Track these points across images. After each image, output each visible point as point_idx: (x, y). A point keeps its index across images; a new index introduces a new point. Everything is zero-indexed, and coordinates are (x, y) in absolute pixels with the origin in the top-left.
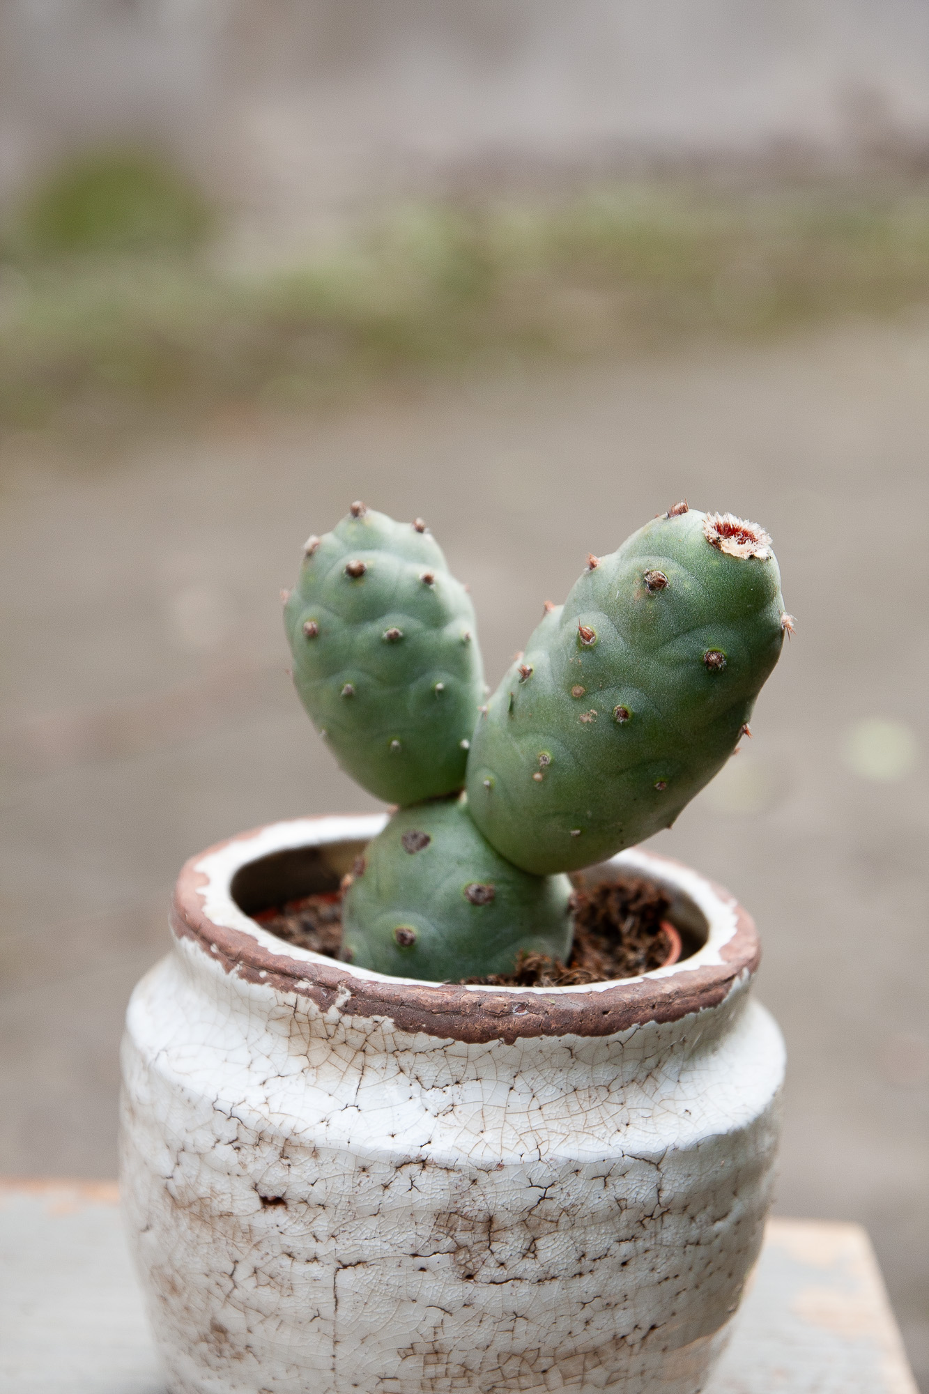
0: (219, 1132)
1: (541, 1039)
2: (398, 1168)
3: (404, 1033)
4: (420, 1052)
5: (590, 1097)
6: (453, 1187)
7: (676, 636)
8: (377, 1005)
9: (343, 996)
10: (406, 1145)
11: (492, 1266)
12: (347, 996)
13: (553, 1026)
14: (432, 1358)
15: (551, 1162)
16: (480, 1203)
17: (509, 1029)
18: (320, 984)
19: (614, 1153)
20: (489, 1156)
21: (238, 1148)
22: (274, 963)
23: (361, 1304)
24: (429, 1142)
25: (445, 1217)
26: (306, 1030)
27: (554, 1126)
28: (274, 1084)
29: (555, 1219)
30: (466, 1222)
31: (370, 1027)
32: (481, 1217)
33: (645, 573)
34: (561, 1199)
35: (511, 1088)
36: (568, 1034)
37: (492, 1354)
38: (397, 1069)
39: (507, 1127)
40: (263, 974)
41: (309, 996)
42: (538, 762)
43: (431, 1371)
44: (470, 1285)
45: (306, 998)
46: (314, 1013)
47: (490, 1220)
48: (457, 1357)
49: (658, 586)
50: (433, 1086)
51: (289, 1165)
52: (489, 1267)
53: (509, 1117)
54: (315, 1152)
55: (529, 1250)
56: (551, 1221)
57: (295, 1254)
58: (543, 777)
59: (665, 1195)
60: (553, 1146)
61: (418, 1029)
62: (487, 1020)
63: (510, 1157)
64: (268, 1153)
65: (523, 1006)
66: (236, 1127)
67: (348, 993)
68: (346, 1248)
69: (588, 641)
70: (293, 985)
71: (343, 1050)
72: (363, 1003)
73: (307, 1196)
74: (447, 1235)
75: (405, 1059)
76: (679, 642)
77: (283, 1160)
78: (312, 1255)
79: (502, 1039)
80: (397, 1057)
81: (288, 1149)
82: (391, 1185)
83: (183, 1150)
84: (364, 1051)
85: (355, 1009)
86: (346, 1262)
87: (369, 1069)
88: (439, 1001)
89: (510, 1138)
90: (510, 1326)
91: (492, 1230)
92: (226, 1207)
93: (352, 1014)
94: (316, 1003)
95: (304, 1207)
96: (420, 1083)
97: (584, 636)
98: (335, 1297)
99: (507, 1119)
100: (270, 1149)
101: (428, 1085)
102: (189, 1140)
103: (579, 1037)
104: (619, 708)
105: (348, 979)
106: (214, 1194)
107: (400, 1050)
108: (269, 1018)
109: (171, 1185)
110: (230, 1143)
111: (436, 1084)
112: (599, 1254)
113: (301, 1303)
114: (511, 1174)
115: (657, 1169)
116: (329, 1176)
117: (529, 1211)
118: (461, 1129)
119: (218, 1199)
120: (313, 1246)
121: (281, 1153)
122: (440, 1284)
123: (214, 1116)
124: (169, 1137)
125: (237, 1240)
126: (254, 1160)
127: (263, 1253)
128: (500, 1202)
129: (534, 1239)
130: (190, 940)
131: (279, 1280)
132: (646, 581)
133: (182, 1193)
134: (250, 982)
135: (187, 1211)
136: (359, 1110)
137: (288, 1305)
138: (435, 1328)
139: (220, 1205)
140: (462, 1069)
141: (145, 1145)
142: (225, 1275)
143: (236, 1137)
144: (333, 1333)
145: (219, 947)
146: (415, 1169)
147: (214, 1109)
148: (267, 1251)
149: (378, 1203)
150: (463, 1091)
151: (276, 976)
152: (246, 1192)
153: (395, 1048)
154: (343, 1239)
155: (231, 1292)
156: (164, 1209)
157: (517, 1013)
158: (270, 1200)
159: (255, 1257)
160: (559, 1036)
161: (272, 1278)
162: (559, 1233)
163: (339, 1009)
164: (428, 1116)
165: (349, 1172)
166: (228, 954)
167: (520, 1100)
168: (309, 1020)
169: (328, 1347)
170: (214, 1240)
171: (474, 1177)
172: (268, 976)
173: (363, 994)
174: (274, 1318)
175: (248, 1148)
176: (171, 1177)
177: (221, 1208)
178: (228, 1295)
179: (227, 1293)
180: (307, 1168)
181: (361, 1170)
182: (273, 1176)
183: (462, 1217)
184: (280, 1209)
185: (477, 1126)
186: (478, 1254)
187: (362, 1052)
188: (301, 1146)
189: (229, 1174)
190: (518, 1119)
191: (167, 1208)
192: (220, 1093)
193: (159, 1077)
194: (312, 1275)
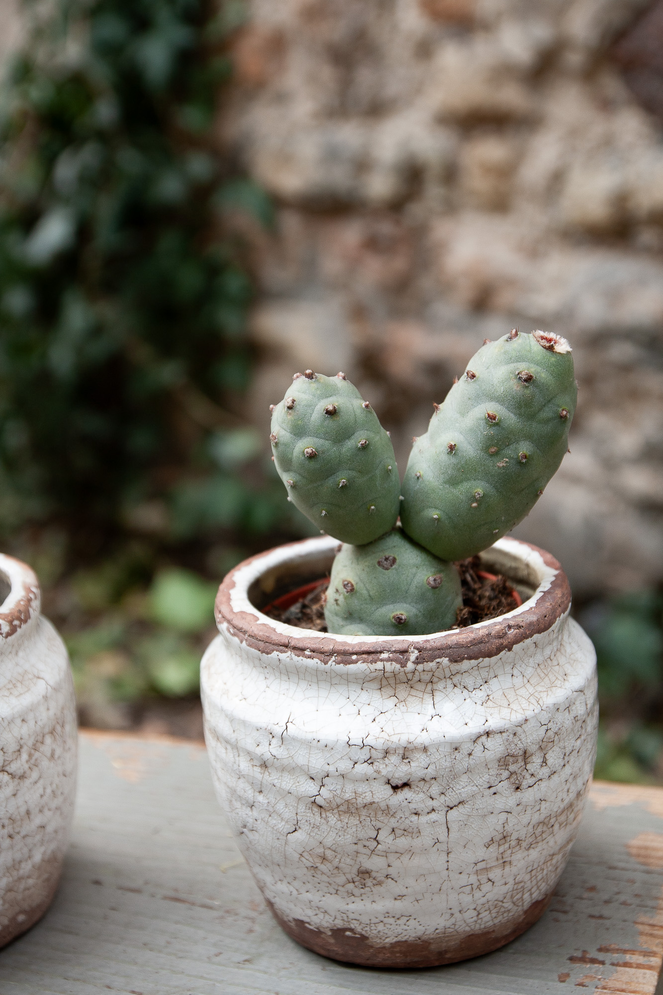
0: (355, 758)
1: (523, 642)
2: (474, 741)
3: (455, 664)
4: (464, 672)
5: (545, 666)
6: (505, 742)
7: (545, 406)
9: (413, 654)
10: (476, 727)
11: (528, 778)
13: (527, 633)
14: (503, 841)
15: (547, 709)
16: (520, 745)
17: (509, 642)
18: (395, 652)
19: (569, 693)
20: (517, 717)
21: (372, 763)
22: (360, 648)
23: (463, 826)
24: (487, 721)
25: (503, 760)
26: (392, 681)
27: (539, 688)
28: (381, 719)
29: (552, 740)
30: (514, 758)
31: (435, 667)
32: (521, 753)
33: (517, 373)
34: (554, 728)
35: (512, 675)
36: (535, 635)
37: (530, 827)
38: (453, 686)
39: (520, 698)
40: (354, 657)
41: (392, 661)
42: (474, 497)
43: (501, 849)
44: (518, 793)
45: (390, 662)
46: (398, 670)
47: (525, 752)
48: (514, 837)
49: (529, 379)
50: (474, 689)
51: (409, 762)
52: (526, 779)
53: (518, 692)
54: (425, 749)
55: (543, 762)
56: (552, 742)
57: (420, 812)
58: (478, 504)
60: (545, 699)
61: (463, 659)
62: (497, 641)
63: (529, 714)
65: (510, 627)
66: (369, 751)
67: (416, 652)
68: (451, 798)
69: (495, 420)
70: (378, 658)
71: (421, 686)
72: (426, 655)
73: (424, 776)
74: (505, 769)
75: (456, 679)
76: (546, 409)
77: (404, 761)
78: (431, 808)
79: (506, 649)
80: (451, 679)
81: (406, 753)
82: (473, 752)
83: (328, 776)
84: (432, 682)
85: (424, 659)
86: (451, 806)
87: (437, 691)
88: (470, 639)
89: (525, 704)
90: (538, 808)
91: (526, 758)
92: (369, 800)
93: (423, 663)
94: (397, 663)
95: (422, 783)
96: (467, 689)
97: (491, 417)
98: (448, 828)
99: (517, 693)
100: (395, 757)
101: (471, 690)
102: (331, 769)
103: (539, 635)
104: (521, 454)
105: (412, 644)
106: (358, 795)
107: (453, 674)
108: (364, 681)
109: (319, 800)
110: (365, 762)
111: (475, 687)
112: (571, 751)
113: (426, 840)
114: (532, 724)
115: (584, 694)
116: (436, 760)
117: (542, 740)
118: (499, 707)
119: (362, 797)
120: (431, 803)
121: (402, 757)
122: (504, 798)
123: (350, 749)
124: (313, 772)
125: (379, 817)
126: (384, 766)
127: (399, 818)
128: (529, 741)
129: (545, 755)
130: (282, 653)
131: (410, 830)
132: (520, 378)
133: (329, 801)
134: (346, 665)
135: (336, 811)
136: (440, 716)
137: (417, 842)
138: (504, 824)
139: (364, 800)
140: (487, 674)
141: (287, 782)
142: (371, 840)
143: (369, 757)
144: (446, 848)
145: (313, 651)
146: (484, 738)
147: (349, 745)
148: (401, 816)
149: (467, 765)
150: (490, 686)
151: (364, 656)
152: (382, 787)
153: (451, 674)
154: (449, 793)
155: (375, 848)
156: (312, 815)
157: (509, 632)
158: (400, 786)
159: (393, 822)
160: (531, 637)
161: (405, 831)
162: (555, 747)
163: (413, 662)
164: (479, 706)
165: (448, 754)
166: (322, 653)
167: (518, 681)
168: (395, 674)
169: (444, 857)
170: (361, 822)
171: (514, 732)
172: (358, 657)
173: (426, 649)
174: (407, 854)
175: (379, 761)
176: (318, 795)
177: (365, 801)
178: (374, 850)
179: (372, 850)
180: (422, 760)
181: (454, 750)
182: (400, 771)
183: (511, 756)
184: (406, 790)
185: (506, 703)
186: (521, 774)
187: (430, 683)
188: (416, 748)
189: (367, 780)
190: (522, 692)
191: (316, 814)
192: (350, 735)
193: (294, 739)
194: (432, 820)
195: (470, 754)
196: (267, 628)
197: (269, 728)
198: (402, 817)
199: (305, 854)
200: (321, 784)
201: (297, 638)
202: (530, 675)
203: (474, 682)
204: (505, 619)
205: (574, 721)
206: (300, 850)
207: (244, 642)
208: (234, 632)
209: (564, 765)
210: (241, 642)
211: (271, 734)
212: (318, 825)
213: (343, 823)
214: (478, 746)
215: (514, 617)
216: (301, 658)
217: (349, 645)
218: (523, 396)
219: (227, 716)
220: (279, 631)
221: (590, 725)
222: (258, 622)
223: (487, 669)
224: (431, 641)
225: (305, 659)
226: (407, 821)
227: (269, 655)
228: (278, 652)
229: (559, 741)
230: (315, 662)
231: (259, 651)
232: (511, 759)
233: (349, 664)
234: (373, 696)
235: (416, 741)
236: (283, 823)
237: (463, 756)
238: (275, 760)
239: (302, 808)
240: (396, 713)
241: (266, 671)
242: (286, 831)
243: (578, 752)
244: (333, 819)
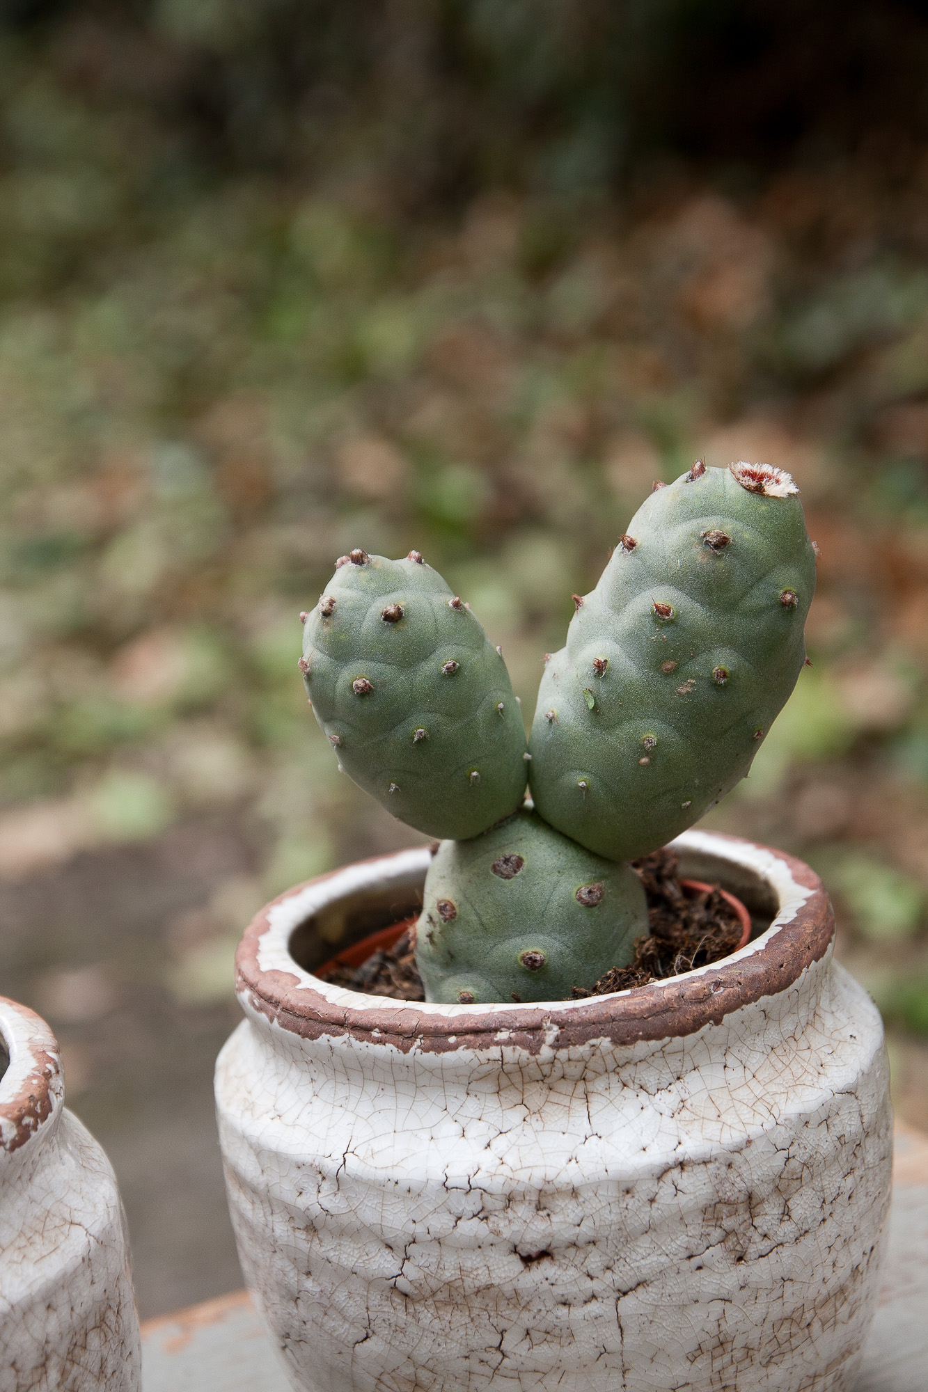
0: (458, 1210)
1: (743, 1010)
2: (659, 1179)
3: (623, 1048)
4: (640, 1061)
5: (785, 1051)
6: (713, 1179)
7: (752, 587)
8: (589, 1029)
9: (551, 1032)
10: (659, 1155)
11: (757, 1240)
12: (555, 1030)
13: (749, 994)
14: (720, 1350)
15: (787, 1122)
16: (740, 1185)
17: (716, 1010)
18: (520, 1029)
19: (827, 1095)
20: (733, 1136)
21: (486, 1218)
22: (461, 1024)
23: (647, 1324)
24: (680, 1143)
25: (711, 1209)
26: (517, 1079)
27: (773, 1088)
28: (500, 1143)
29: (799, 1176)
30: (730, 1208)
31: (588, 1053)
32: (742, 1197)
33: (702, 535)
34: (801, 1155)
35: (725, 1067)
36: (762, 997)
37: (768, 1325)
38: (620, 1085)
39: (738, 1105)
40: (452, 1039)
41: (515, 1044)
42: (643, 747)
43: (718, 1364)
44: (742, 1267)
45: (512, 1047)
46: (525, 1059)
47: (750, 1197)
48: (739, 1343)
49: (722, 543)
50: (658, 1090)
51: (548, 1215)
52: (755, 1243)
53: (734, 1094)
54: (574, 1193)
55: (783, 1214)
56: (797, 1179)
57: (571, 1300)
58: (651, 759)
59: (866, 1119)
60: (782, 1107)
61: (635, 1039)
62: (694, 1008)
63: (754, 1130)
64: (523, 1211)
65: (718, 984)
66: (480, 1198)
67: (556, 1028)
68: (623, 1275)
69: (668, 615)
70: (492, 1040)
71: (565, 1087)
72: (572, 1032)
73: (575, 1239)
74: (716, 1226)
75: (625, 1074)
76: (756, 592)
77: (541, 1213)
78: (589, 1294)
79: (711, 1022)
80: (618, 1073)
81: (543, 1199)
82: (657, 1197)
83: (414, 1242)
84: (584, 1079)
85: (569, 1040)
86: (624, 1289)
87: (594, 1094)
88: (647, 1005)
89: (746, 1115)
90: (779, 1293)
91: (752, 1206)
92: (483, 1281)
93: (567, 1047)
94: (524, 1048)
95: (573, 1250)
96: (645, 1091)
97: (662, 611)
98: (620, 1327)
99: (733, 1097)
100: (524, 1206)
101: (653, 1091)
102: (419, 1229)
103: (770, 997)
104: (717, 670)
105: (548, 1015)
106: (466, 1273)
107: (620, 1064)
108: (471, 1081)
109: (402, 1283)
110: (474, 1216)
111: (660, 1087)
112: (834, 1195)
113: (584, 1346)
114: (759, 1147)
115: (857, 1098)
116: (594, 1211)
117: (780, 1176)
118: (701, 1121)
119: (472, 1276)
120: (589, 1285)
121: (536, 1206)
122: (717, 1276)
123: (448, 1195)
124: (389, 1236)
125: (502, 1309)
126: (507, 1222)
127: (535, 1311)
128: (755, 1177)
129: (786, 1201)
130: (334, 1036)
131: (557, 1332)
132: (707, 543)
133: (418, 1285)
134: (439, 1053)
135: (430, 1302)
136: (600, 1137)
137: (569, 1352)
138: (718, 1320)
139: (475, 1281)
140: (680, 1064)
141: (348, 1255)
142: (490, 1349)
143: (480, 1208)
144: (621, 1363)
145: (385, 1030)
146: (675, 1173)
147: (447, 1188)
148: (539, 1308)
149: (648, 1219)
150: (686, 1084)
151: (468, 1037)
152: (504, 1258)
153: (616, 1066)
154: (619, 1267)
155: (500, 1364)
156: (392, 1310)
157: (716, 993)
158: (534, 1255)
159: (526, 1319)
160: (755, 1001)
161: (548, 1333)
162: (804, 1188)
163: (550, 1046)
164: (666, 1119)
165: (613, 1200)
166: (399, 1034)
167: (735, 1075)
168: (520, 1068)
169: (617, 1378)
170: (472, 1320)
171: (729, 1161)
172: (459, 1039)
173: (571, 1024)
174: (555, 1373)
175: (497, 1213)
176: (399, 1275)
177: (477, 1284)
178: (497, 1368)
179: (495, 1367)
180: (569, 1211)
181: (625, 1193)
182: (535, 1231)
183: (725, 1203)
184: (546, 1263)
185: (712, 1113)
186: (744, 1234)
187: (583, 1081)
188: (558, 1191)
189: (480, 1247)
190: (743, 1094)
191: (398, 1307)
192: (447, 1171)
193: (357, 1180)
194: (593, 1314)
195: (652, 1201)
196: (313, 995)
197: (316, 1163)
198: (540, 1310)
199: (385, 1378)
200: (404, 1256)
201: (359, 1011)
202: (757, 1067)
203: (657, 1078)
204: (710, 971)
205: (838, 1145)
206: (377, 1371)
207: (276, 1020)
208: (260, 1004)
209: (824, 1220)
210: (272, 1020)
211: (320, 1173)
212: (404, 1326)
213: (444, 1322)
214: (665, 1186)
215: (727, 967)
216: (365, 1043)
217: (443, 1019)
218: (714, 572)
219: (251, 1146)
220: (330, 1000)
221: (872, 1151)
222: (299, 986)
223: (679, 1056)
224: (581, 1010)
225: (372, 1045)
226: (550, 1317)
227: (314, 1041)
228: (328, 1035)
229: (812, 1178)
230: (387, 1050)
231: (299, 1034)
232: (725, 1209)
233: (444, 1051)
234: (486, 1104)
235: (559, 1179)
236: (346, 1326)
237: (640, 1205)
238: (329, 1217)
239: (375, 1299)
240: (524, 1133)
241: (312, 1067)
242: (352, 1339)
243: (850, 1197)
244: (426, 1316)
